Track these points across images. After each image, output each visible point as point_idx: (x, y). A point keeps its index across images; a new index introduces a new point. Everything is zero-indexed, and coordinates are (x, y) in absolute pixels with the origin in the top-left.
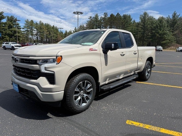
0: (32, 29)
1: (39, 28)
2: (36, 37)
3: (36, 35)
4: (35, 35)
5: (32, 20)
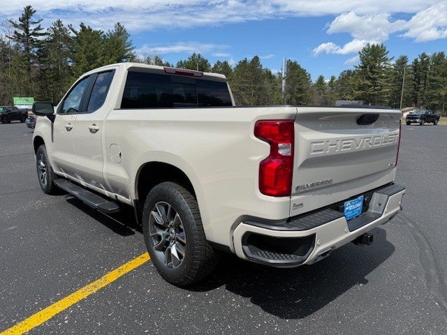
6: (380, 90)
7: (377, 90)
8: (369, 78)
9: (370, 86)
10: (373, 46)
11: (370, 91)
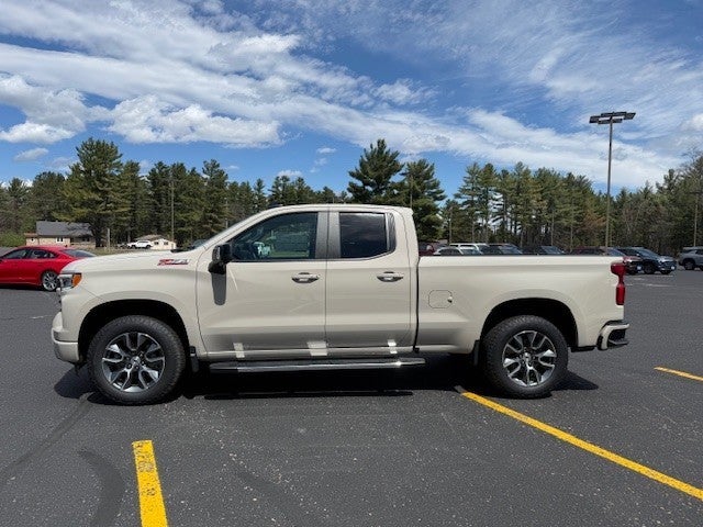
0: (486, 197)
1: (511, 189)
2: (499, 221)
3: (501, 213)
4: (497, 213)
5: (489, 165)
6: (116, 209)
7: (110, 209)
8: (96, 190)
9: (99, 203)
10: (98, 143)
11: (100, 209)
